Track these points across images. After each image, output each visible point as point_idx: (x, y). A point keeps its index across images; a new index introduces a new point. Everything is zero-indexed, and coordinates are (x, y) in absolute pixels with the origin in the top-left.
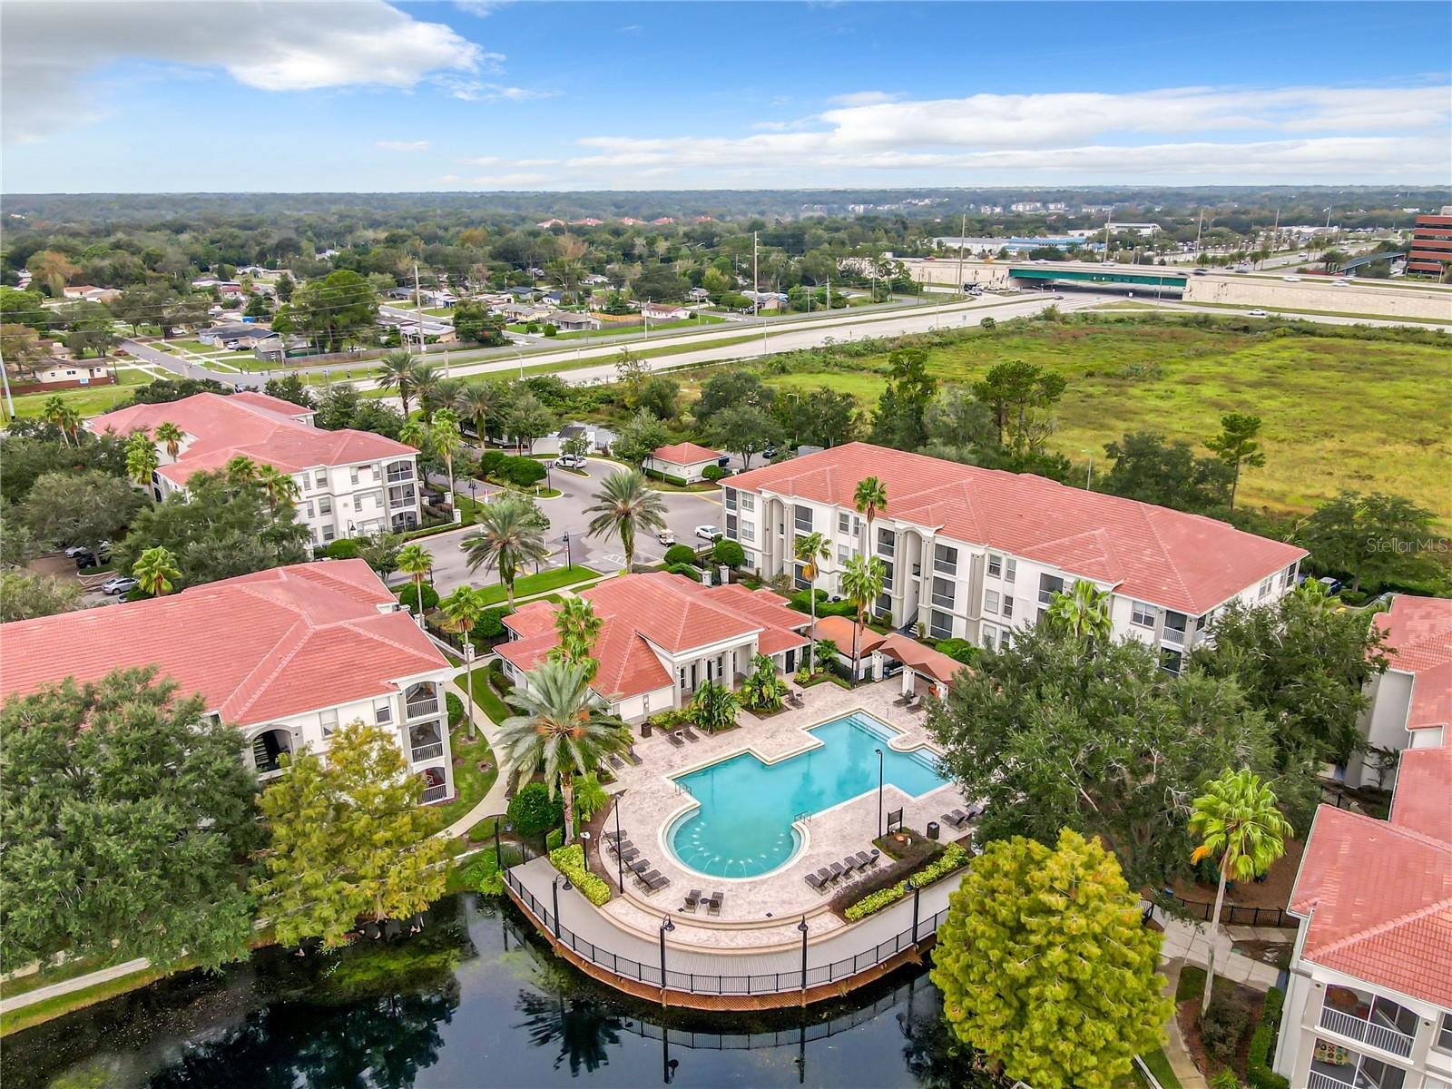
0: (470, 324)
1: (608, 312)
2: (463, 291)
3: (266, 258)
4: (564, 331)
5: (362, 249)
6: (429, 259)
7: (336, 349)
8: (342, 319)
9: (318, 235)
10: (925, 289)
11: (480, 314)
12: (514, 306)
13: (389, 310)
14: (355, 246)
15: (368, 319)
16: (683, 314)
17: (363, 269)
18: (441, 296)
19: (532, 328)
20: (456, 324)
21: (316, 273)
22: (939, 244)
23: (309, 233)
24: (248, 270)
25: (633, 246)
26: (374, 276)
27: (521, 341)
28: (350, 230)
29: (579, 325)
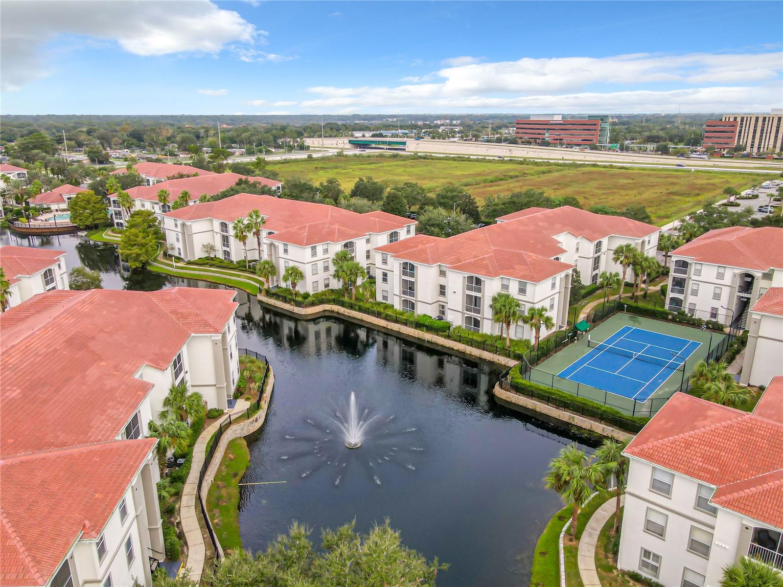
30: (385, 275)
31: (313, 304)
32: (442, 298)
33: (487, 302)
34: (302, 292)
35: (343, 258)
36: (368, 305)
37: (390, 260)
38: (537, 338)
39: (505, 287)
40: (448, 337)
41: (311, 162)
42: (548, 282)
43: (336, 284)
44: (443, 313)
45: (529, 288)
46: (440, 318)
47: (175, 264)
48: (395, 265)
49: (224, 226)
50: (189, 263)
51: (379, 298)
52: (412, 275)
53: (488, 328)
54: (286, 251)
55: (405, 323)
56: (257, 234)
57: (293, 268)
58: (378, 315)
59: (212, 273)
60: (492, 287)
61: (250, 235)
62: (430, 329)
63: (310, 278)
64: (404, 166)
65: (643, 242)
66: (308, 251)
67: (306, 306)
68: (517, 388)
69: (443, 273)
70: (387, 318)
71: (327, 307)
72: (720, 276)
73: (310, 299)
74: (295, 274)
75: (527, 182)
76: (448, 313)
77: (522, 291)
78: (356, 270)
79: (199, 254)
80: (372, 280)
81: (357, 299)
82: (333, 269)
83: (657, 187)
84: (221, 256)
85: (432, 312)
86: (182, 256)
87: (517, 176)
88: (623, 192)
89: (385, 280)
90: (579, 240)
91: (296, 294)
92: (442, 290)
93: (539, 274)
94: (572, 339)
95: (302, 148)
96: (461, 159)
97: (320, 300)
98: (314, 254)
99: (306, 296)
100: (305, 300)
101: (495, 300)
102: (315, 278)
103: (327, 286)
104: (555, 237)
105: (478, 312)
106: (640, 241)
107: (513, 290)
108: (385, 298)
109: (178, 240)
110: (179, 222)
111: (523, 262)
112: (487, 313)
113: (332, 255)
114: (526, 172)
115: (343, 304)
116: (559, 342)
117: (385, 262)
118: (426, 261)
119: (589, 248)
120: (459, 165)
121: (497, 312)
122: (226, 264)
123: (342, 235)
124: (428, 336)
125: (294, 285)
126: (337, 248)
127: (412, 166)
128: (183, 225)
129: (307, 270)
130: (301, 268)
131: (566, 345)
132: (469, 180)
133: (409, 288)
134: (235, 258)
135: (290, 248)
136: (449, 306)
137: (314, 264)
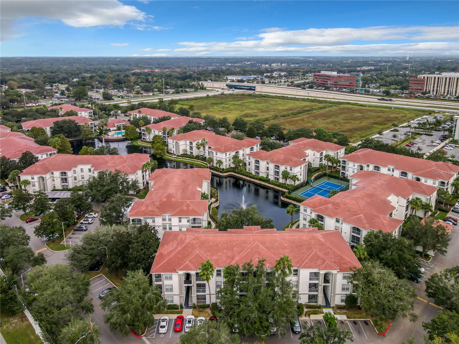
0: (106, 96)
1: (136, 94)
2: (107, 90)
3: (61, 82)
4: (126, 97)
5: (83, 78)
6: (100, 82)
7: (80, 101)
8: (81, 95)
9: (72, 75)
10: (207, 88)
11: (108, 94)
12: (117, 93)
13: (90, 93)
14: (82, 78)
15: (86, 95)
16: (151, 94)
17: (84, 85)
18: (102, 91)
19: (119, 97)
20: (103, 96)
21: (73, 86)
22: (226, 77)
23: (69, 74)
24: (56, 84)
25: (148, 79)
26: (87, 86)
27: (116, 99)
28: (80, 73)
29: (129, 96)
30: (249, 163)
31: (226, 172)
32: (267, 171)
33: (281, 173)
34: (222, 168)
35: (236, 157)
36: (244, 173)
37: (251, 158)
38: (295, 184)
39: (286, 168)
40: (269, 183)
41: (209, 99)
42: (299, 167)
43: (233, 166)
44: (268, 176)
45: (293, 169)
46: (267, 177)
47: (173, 156)
48: (253, 160)
49: (191, 143)
50: (178, 156)
51: (247, 171)
52: (258, 164)
53: (281, 181)
54: (216, 154)
55: (256, 179)
56: (204, 147)
57: (219, 160)
58: (247, 176)
59: (187, 160)
60: (282, 168)
61: (202, 147)
62: (264, 181)
63: (224, 163)
64: (255, 102)
65: (337, 152)
66: (224, 155)
67: (224, 173)
68: (287, 197)
69: (268, 163)
70: (250, 177)
71: (230, 173)
72: (354, 166)
73: (225, 170)
74: (220, 162)
75: (312, 115)
76: (269, 176)
77: (291, 170)
78: (240, 161)
79: (181, 152)
80: (245, 165)
81: (240, 171)
82: (232, 161)
83: (371, 119)
84: (189, 153)
85: (265, 176)
86: (175, 153)
87: (308, 111)
88: (353, 122)
89: (249, 165)
90: (314, 152)
91: (220, 169)
92: (268, 169)
93: (296, 164)
94: (306, 185)
95: (203, 88)
96: (283, 98)
97: (228, 171)
98: (226, 156)
99: (223, 169)
100: (223, 171)
101: (283, 172)
102: (226, 163)
103: (230, 166)
104: (306, 151)
105: (278, 176)
106: (336, 152)
107: (288, 169)
108: (249, 170)
109: (173, 147)
110: (175, 141)
111: (291, 161)
112: (281, 176)
113: (232, 156)
114: (313, 107)
115: (235, 172)
116: (302, 186)
117: (249, 159)
118: (263, 160)
119: (318, 155)
120: (281, 102)
121: (283, 176)
122: (191, 157)
123: (235, 149)
124: (263, 183)
125: (219, 166)
126: (234, 153)
127: (259, 103)
128: (176, 142)
129: (224, 161)
130: (222, 160)
131: (304, 186)
132: (285, 113)
133: (257, 168)
134: (195, 154)
135: (218, 153)
136: (270, 174)
137: (226, 159)
